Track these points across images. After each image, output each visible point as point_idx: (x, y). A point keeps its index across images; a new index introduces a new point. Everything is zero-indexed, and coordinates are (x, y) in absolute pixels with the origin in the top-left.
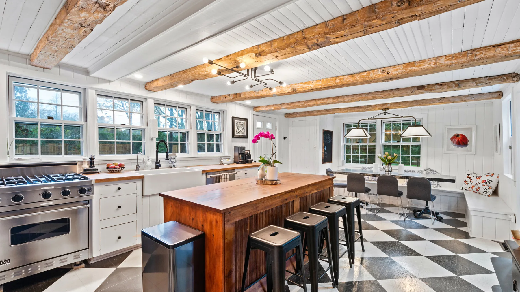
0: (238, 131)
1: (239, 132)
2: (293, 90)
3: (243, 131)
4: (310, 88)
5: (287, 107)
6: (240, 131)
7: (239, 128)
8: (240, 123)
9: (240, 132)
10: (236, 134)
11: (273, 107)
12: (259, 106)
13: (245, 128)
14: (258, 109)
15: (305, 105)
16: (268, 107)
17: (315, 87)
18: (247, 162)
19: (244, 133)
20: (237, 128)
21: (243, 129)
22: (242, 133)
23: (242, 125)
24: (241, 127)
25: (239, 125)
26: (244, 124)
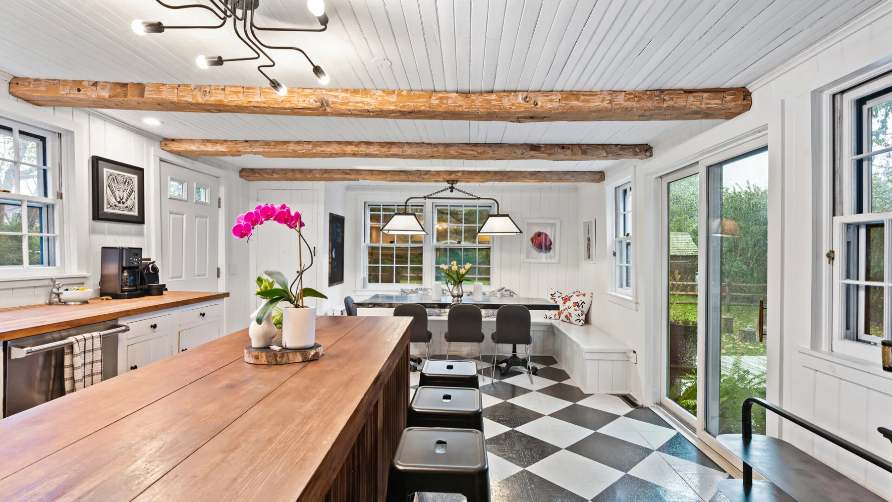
0: (113, 201)
1: (117, 204)
2: (319, 104)
3: (129, 203)
4: (366, 107)
5: (266, 150)
6: (119, 202)
7: (117, 194)
8: (120, 179)
9: (121, 205)
10: (106, 210)
11: (225, 146)
12: (181, 140)
13: (135, 196)
14: (175, 147)
15: (315, 151)
16: (209, 145)
17: (380, 107)
18: (148, 292)
19: (133, 207)
20: (111, 193)
21: (131, 197)
22: (127, 207)
23: (127, 184)
24: (124, 192)
25: (117, 182)
26: (133, 182)
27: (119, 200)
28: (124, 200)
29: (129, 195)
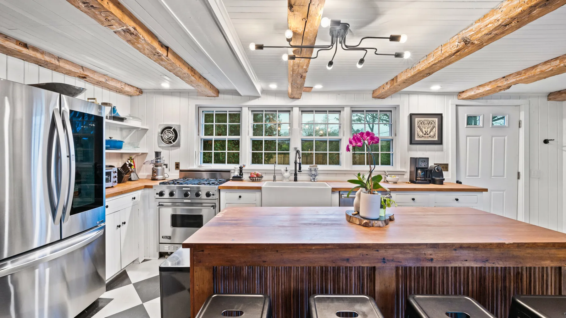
0: (421, 134)
1: (423, 135)
2: (463, 43)
3: (432, 134)
4: (497, 24)
5: (518, 79)
6: (425, 134)
7: (424, 130)
8: (426, 122)
9: (426, 135)
10: (416, 139)
11: (490, 86)
12: (467, 90)
13: (436, 130)
14: (464, 95)
16: (481, 88)
17: (507, 17)
18: (434, 182)
19: (434, 136)
20: (420, 130)
21: (433, 130)
22: (430, 136)
23: (430, 124)
24: (428, 128)
25: (424, 124)
26: (434, 122)
27: (425, 133)
28: (428, 133)
29: (432, 130)
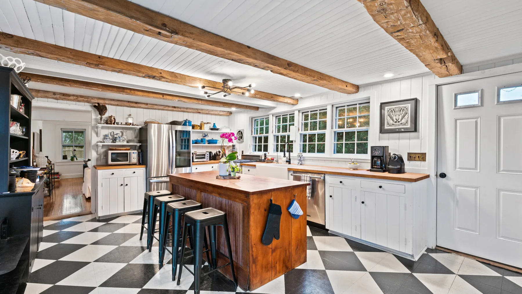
0: (391, 122)
7: (394, 118)
8: (397, 110)
9: (397, 123)
10: (386, 128)
13: (408, 116)
19: (406, 123)
20: (390, 119)
22: (401, 124)
23: (402, 111)
25: (395, 112)
27: (395, 121)
28: (399, 120)
29: (404, 117)
